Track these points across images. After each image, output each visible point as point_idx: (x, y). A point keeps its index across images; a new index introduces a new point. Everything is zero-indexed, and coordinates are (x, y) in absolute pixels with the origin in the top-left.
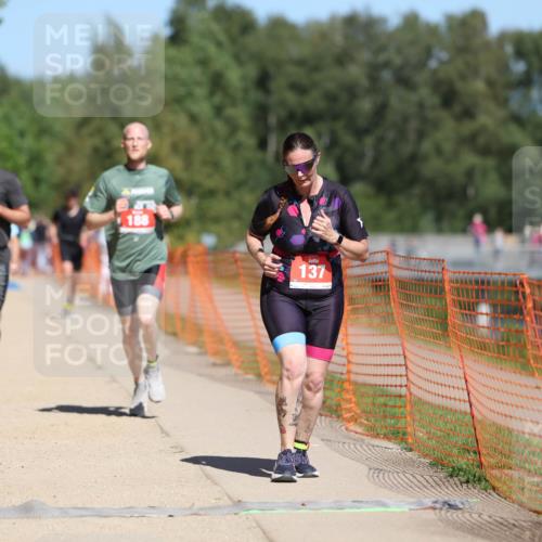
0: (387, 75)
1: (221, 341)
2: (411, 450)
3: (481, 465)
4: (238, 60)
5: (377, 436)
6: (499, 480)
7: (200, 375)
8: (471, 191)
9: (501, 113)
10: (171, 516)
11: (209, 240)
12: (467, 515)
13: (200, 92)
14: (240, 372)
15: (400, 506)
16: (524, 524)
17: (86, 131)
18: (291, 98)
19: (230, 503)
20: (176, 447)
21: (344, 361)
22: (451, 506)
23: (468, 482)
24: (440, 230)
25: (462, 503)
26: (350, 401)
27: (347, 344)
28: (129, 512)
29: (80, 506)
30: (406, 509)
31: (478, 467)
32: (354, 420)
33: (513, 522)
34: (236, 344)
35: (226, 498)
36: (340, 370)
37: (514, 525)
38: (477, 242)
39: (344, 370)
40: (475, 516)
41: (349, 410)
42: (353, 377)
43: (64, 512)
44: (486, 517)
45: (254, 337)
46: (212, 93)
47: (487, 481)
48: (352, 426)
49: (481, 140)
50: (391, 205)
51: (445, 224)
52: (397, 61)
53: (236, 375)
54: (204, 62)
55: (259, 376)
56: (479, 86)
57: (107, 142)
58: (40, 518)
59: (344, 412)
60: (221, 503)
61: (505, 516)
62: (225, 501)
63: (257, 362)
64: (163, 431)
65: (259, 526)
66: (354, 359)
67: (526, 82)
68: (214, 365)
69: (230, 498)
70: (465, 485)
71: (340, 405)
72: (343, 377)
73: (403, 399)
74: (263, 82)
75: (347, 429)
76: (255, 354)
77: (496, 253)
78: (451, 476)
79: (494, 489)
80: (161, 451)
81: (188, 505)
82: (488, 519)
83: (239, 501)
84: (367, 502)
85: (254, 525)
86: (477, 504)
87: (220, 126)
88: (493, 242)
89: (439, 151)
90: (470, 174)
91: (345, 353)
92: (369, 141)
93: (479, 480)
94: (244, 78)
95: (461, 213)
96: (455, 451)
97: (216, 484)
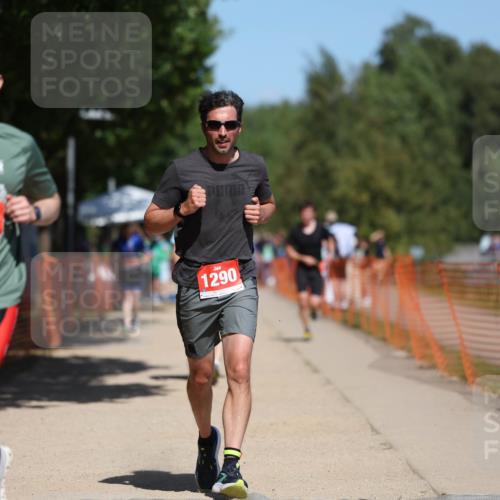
1: (427, 345)
4: (443, 85)
7: (408, 377)
11: (417, 252)
13: (410, 115)
14: (445, 374)
19: (436, 496)
20: (385, 444)
34: (442, 348)
35: (431, 491)
45: (458, 341)
46: (421, 117)
53: (442, 377)
54: (413, 88)
55: (464, 378)
57: (323, 163)
60: (427, 496)
62: (431, 494)
63: (461, 364)
64: (374, 430)
68: (421, 368)
69: (435, 491)
74: (466, 105)
76: (460, 358)
80: (371, 448)
81: (395, 498)
83: (444, 494)
87: (428, 147)
97: (422, 478)
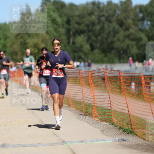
0: (103, 19)
2: (112, 125)
3: (132, 128)
4: (60, 16)
5: (103, 121)
6: (138, 132)
8: (128, 51)
9: (136, 28)
10: (44, 146)
12: (128, 143)
15: (109, 141)
16: (145, 145)
17: (18, 37)
18: (76, 26)
19: (61, 141)
20: (46, 126)
21: (93, 100)
22: (124, 140)
23: (129, 133)
24: (120, 62)
25: (128, 139)
26: (95, 111)
27: (94, 95)
28: (33, 145)
29: (19, 144)
30: (111, 141)
31: (131, 129)
32: (96, 117)
33: (141, 144)
35: (60, 140)
36: (92, 103)
37: (141, 145)
38: (131, 65)
39: (93, 103)
40: (131, 143)
41: (95, 114)
42: (95, 105)
43: (14, 146)
44: (134, 143)
47: (134, 133)
48: (96, 119)
49: (131, 37)
50: (106, 56)
51: (122, 61)
52: (106, 14)
55: (70, 105)
56: (130, 21)
57: (25, 40)
58: (7, 148)
59: (93, 115)
60: (59, 142)
61: (139, 142)
62: (60, 141)
63: (69, 101)
64: (42, 122)
65: (70, 148)
66: (95, 100)
67: (143, 19)
69: (61, 140)
70: (128, 134)
71: (92, 113)
72: (93, 105)
73: (110, 110)
74: (68, 22)
75: (94, 120)
76: (68, 99)
77: (136, 68)
78: (124, 132)
79: (136, 135)
81: (49, 143)
82: (134, 144)
83: (64, 141)
84: (100, 140)
85: (68, 147)
86: (131, 139)
88: (135, 65)
89: (119, 40)
90: (128, 46)
91: (93, 98)
92: (99, 38)
93: (132, 132)
94: (62, 21)
95: (126, 57)
96: (125, 125)
97: (57, 136)
